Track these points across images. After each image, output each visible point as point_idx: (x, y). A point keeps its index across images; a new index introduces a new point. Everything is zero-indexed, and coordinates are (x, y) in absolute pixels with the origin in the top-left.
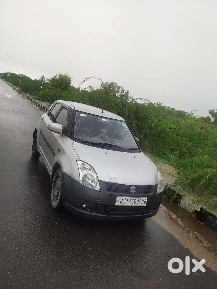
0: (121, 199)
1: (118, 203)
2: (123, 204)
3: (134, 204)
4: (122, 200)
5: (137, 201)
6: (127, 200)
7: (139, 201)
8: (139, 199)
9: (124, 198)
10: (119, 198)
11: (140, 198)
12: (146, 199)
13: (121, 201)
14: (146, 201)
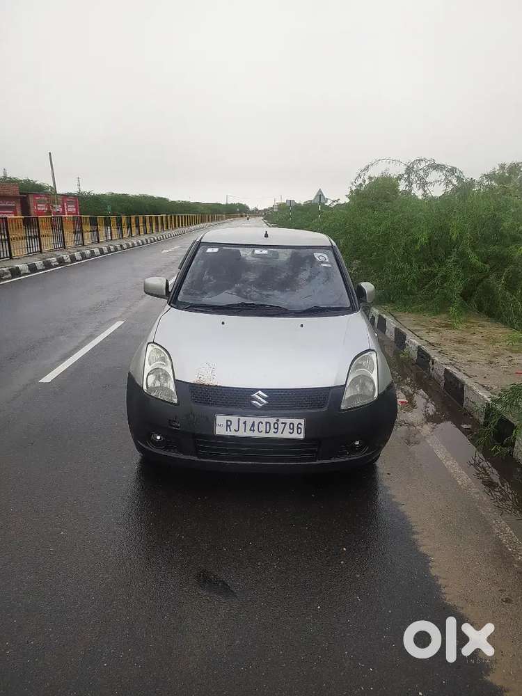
0: (227, 421)
1: (220, 430)
2: (233, 433)
3: (266, 432)
4: (229, 423)
5: (272, 425)
6: (245, 423)
7: (281, 427)
8: (278, 420)
9: (234, 419)
10: (221, 420)
11: (282, 420)
12: (302, 421)
13: (227, 425)
14: (302, 427)
